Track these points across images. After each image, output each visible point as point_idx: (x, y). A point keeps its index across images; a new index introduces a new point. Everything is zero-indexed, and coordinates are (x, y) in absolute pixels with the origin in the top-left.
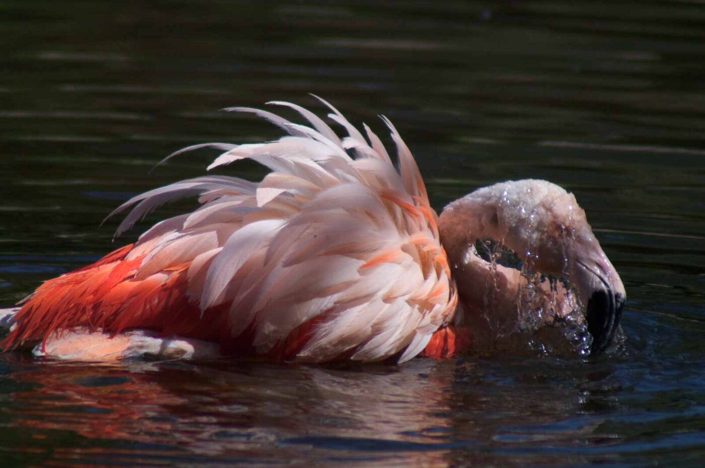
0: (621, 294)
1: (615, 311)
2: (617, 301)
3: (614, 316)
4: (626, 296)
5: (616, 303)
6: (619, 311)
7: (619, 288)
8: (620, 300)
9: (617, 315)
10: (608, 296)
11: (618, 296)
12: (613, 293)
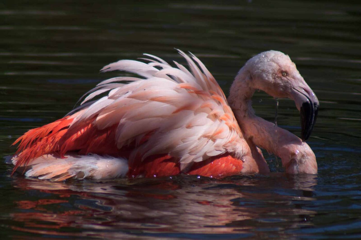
0: (317, 103)
1: (314, 112)
2: (315, 107)
3: (314, 115)
4: (319, 104)
5: (315, 108)
6: (316, 112)
7: (316, 100)
8: (316, 106)
9: (315, 114)
10: (310, 105)
11: (315, 104)
12: (313, 103)
